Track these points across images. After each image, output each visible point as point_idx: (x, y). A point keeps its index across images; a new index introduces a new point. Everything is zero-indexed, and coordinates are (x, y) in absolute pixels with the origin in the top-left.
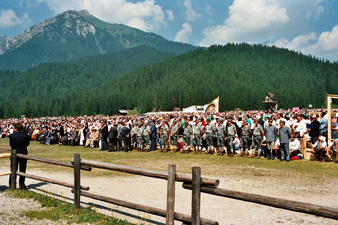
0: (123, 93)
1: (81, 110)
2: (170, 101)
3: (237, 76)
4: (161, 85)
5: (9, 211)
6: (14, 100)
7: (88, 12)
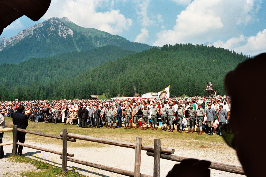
0: (94, 82)
1: (61, 95)
2: (131, 88)
3: (183, 69)
4: (124, 76)
5: (12, 172)
6: (9, 87)
7: (68, 19)
